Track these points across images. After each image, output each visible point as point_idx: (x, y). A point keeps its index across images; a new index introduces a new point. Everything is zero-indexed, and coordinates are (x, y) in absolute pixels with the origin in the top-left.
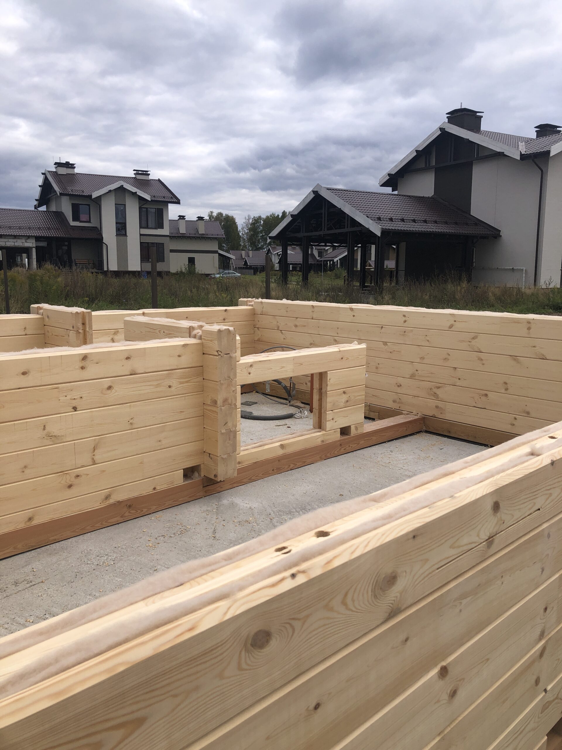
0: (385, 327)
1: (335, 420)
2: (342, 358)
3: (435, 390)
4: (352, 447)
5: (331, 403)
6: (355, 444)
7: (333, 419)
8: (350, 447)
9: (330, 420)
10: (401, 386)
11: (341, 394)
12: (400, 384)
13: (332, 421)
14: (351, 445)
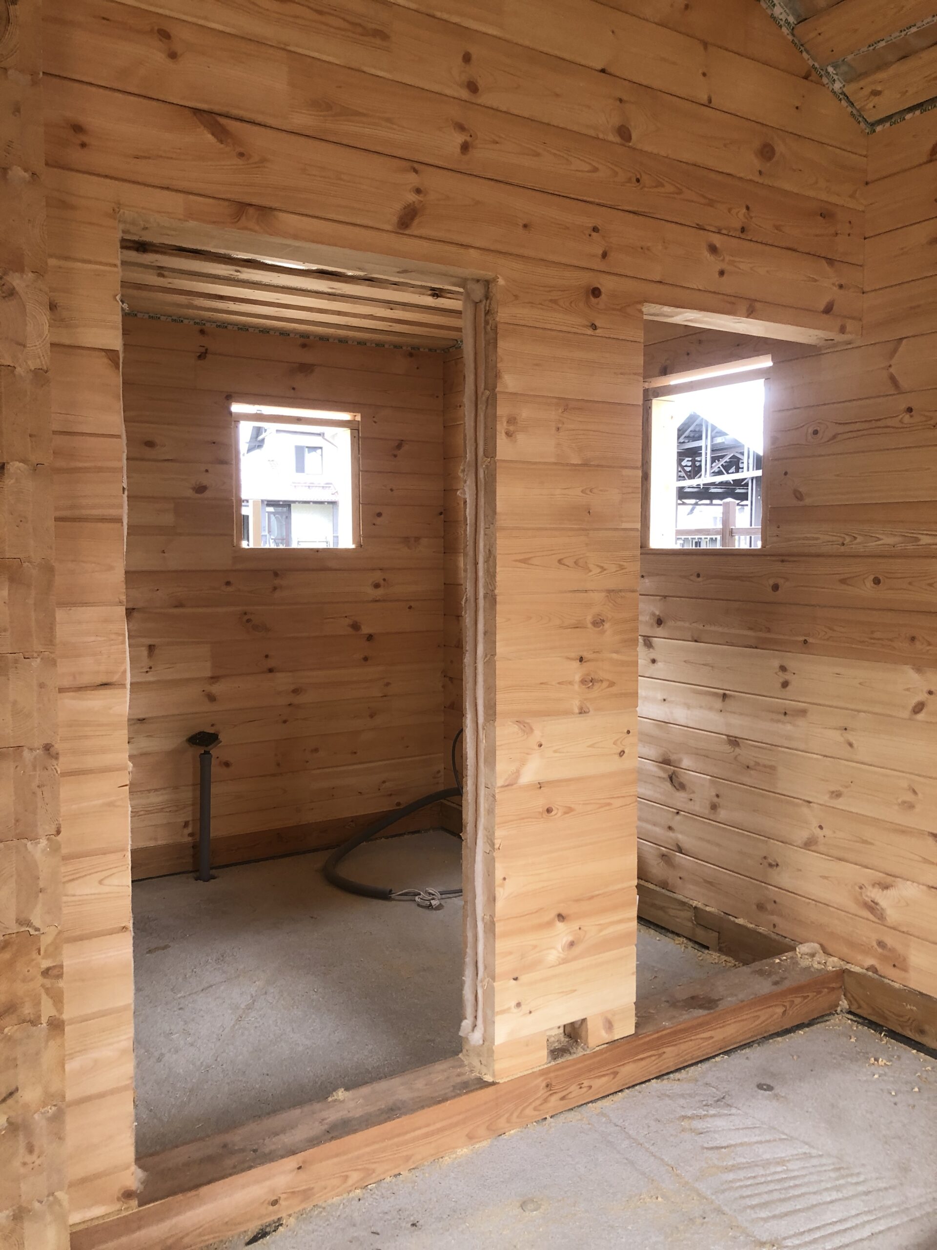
0: (734, 697)
1: (525, 1008)
2: (549, 811)
3: (875, 894)
4: (590, 1087)
5: (510, 953)
6: (604, 1076)
7: (519, 1005)
8: (584, 1090)
9: (509, 1009)
10: (777, 865)
11: (549, 924)
12: (775, 861)
13: (515, 1010)
14: (586, 1083)
